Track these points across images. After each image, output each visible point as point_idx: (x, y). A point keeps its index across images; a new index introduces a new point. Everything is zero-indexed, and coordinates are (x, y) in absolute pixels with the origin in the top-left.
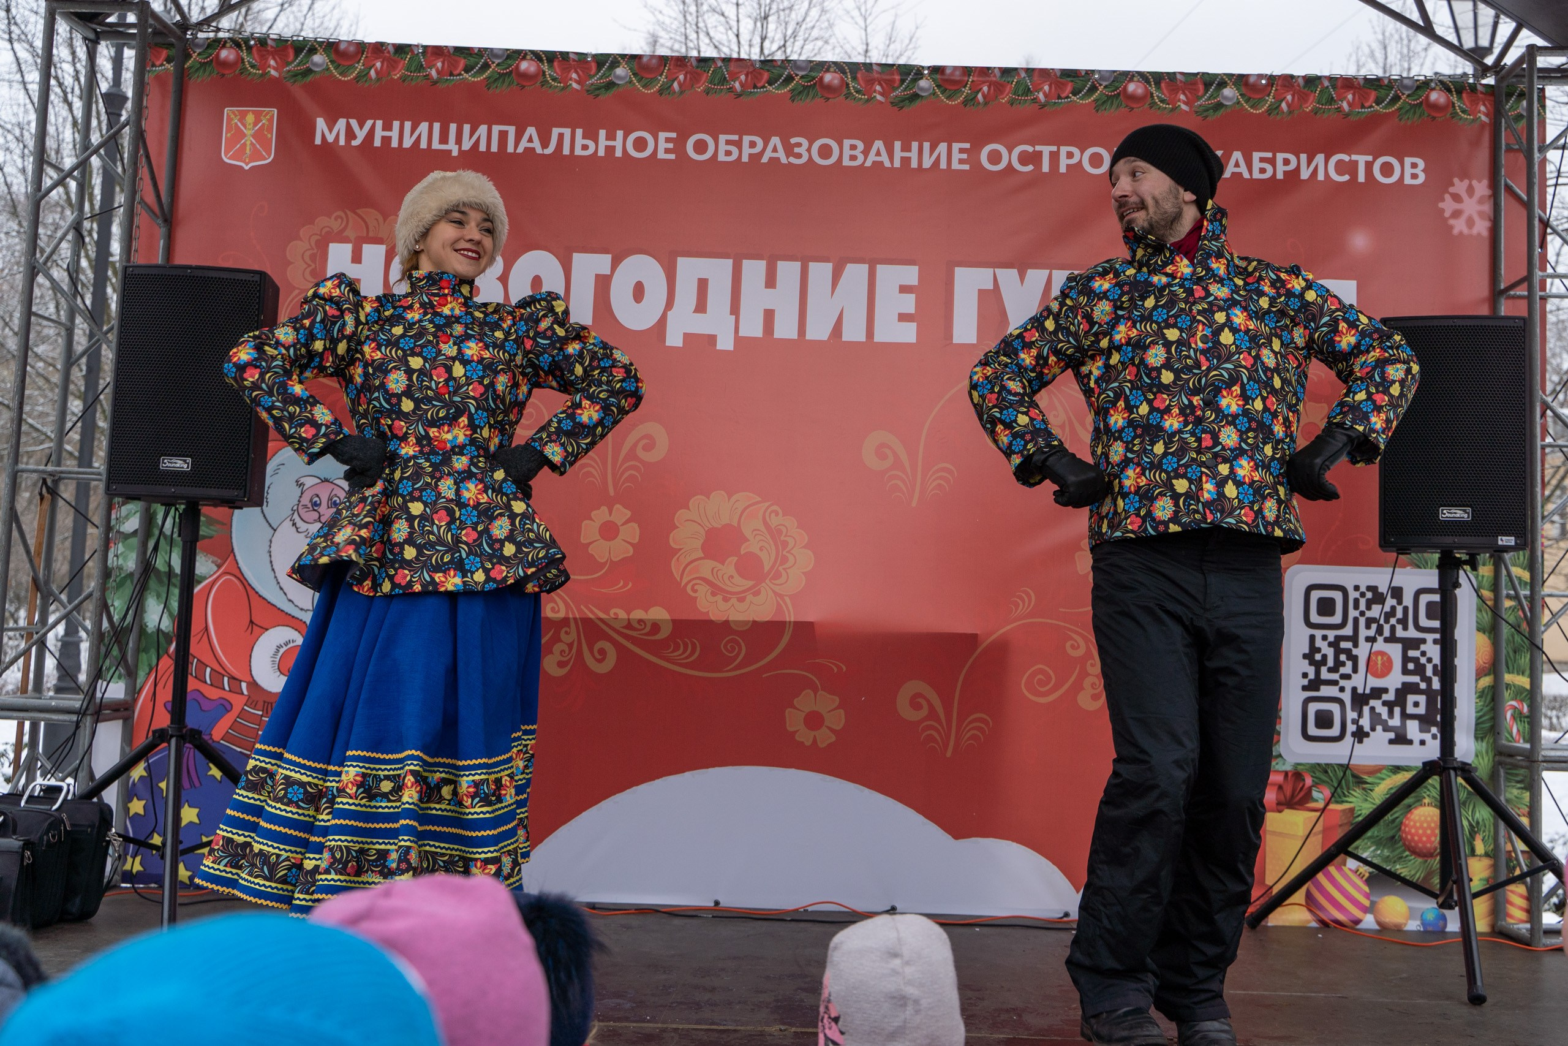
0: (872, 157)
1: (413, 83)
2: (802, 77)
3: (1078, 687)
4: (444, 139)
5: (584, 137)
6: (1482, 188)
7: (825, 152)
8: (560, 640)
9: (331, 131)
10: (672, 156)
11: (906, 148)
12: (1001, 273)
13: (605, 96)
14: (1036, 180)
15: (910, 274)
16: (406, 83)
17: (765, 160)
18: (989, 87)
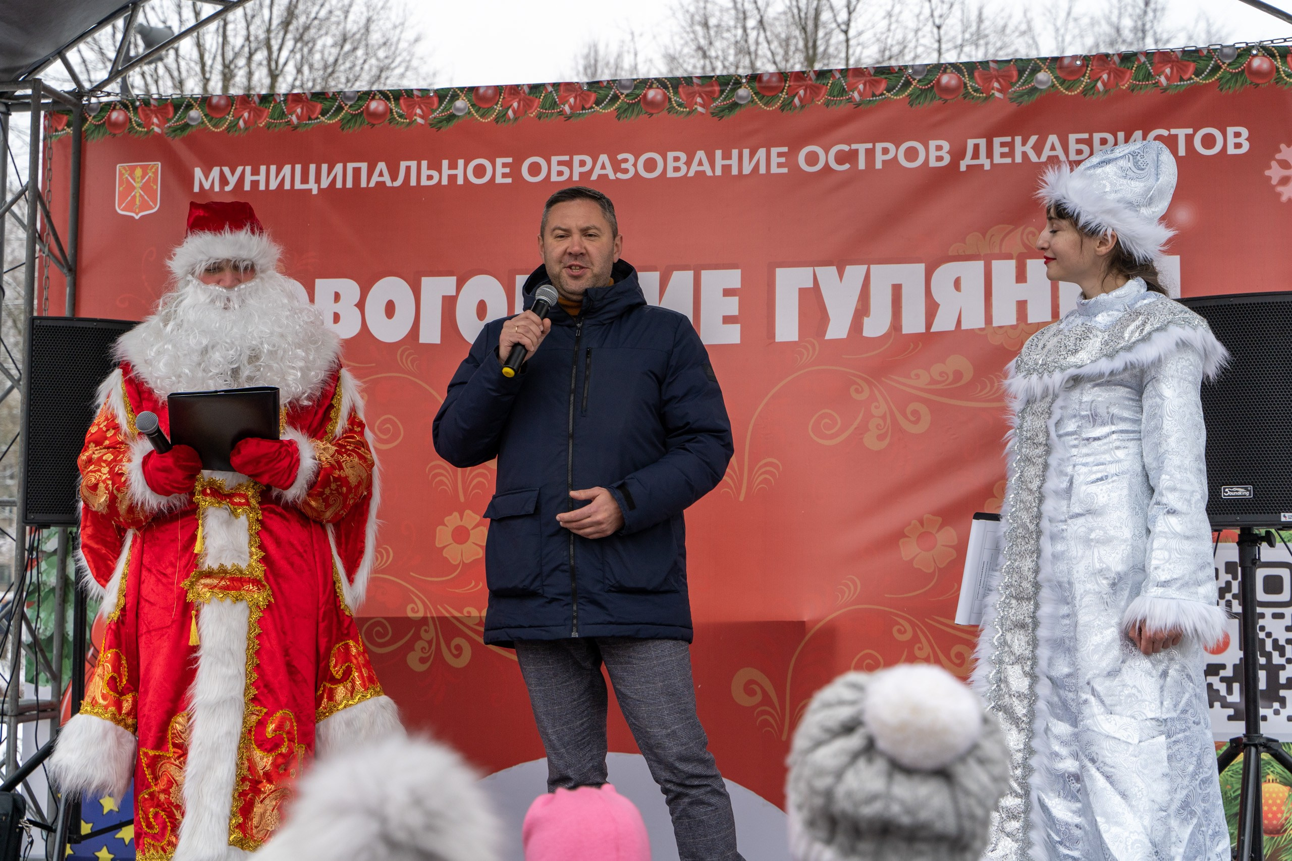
0: (694, 168)
1: (277, 129)
2: (627, 95)
4: (305, 180)
5: (429, 168)
7: (650, 165)
8: (420, 638)
9: (207, 179)
10: (509, 180)
11: (727, 156)
12: (821, 271)
13: (447, 127)
14: (854, 176)
15: (733, 278)
16: (270, 130)
17: (594, 177)
18: (805, 91)
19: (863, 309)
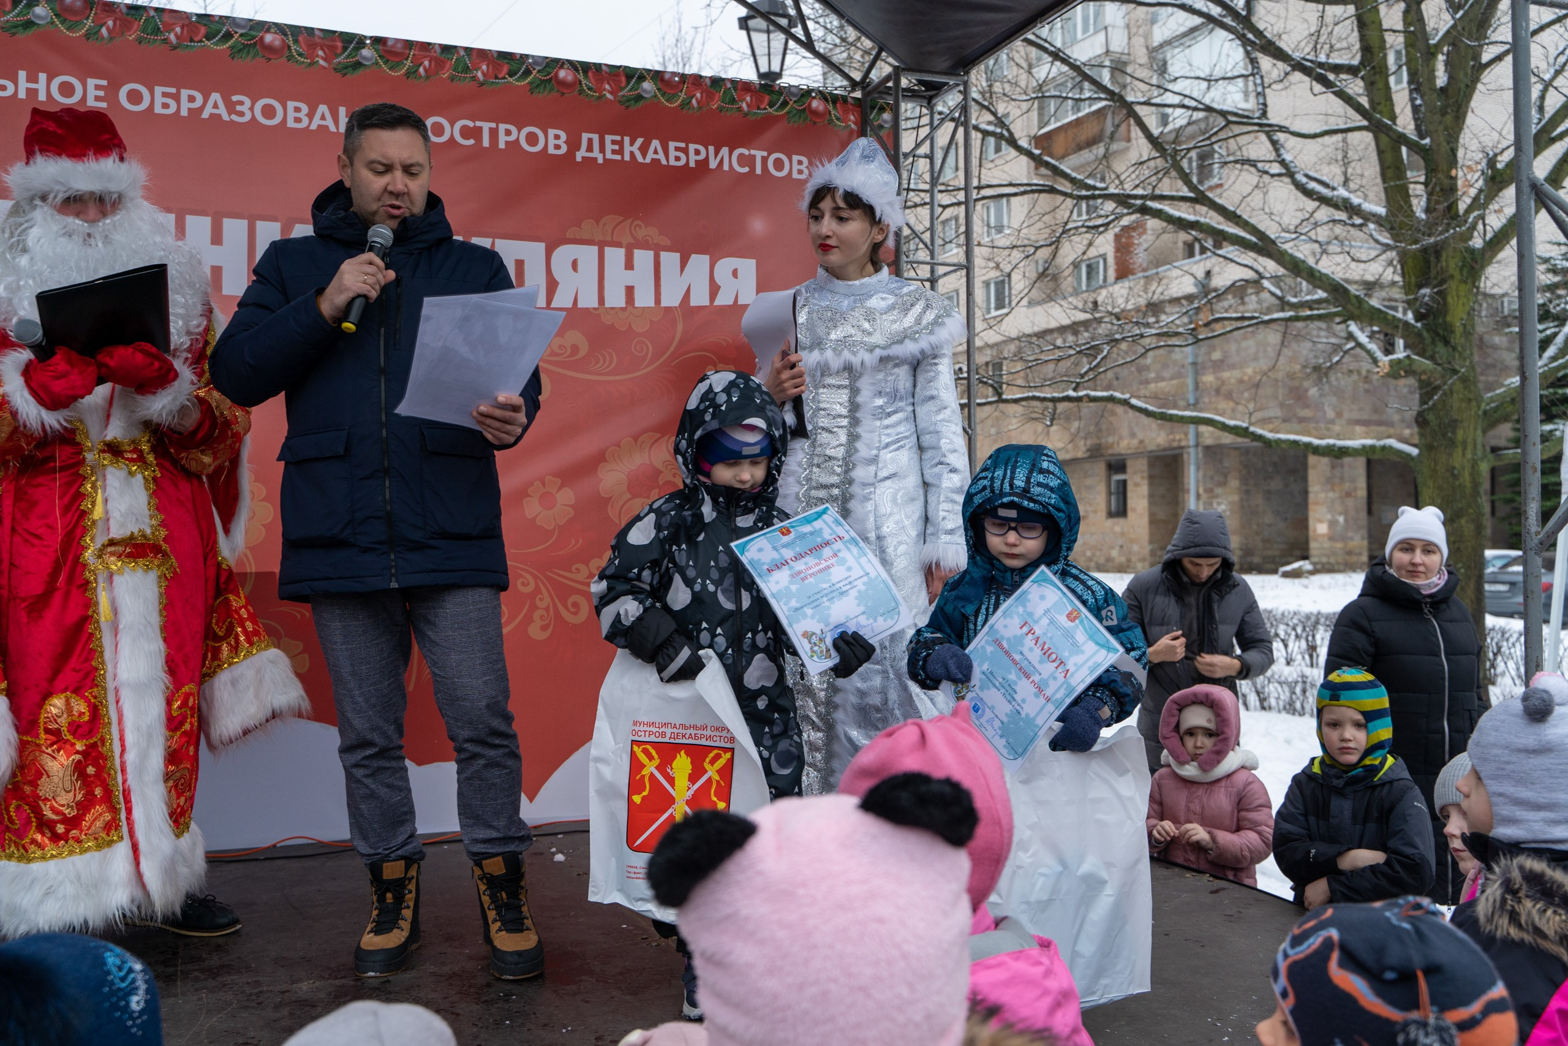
0: (316, 122)
2: (241, 35)
3: (528, 620)
13: (22, 35)
14: (477, 152)
17: (205, 115)
18: (430, 62)
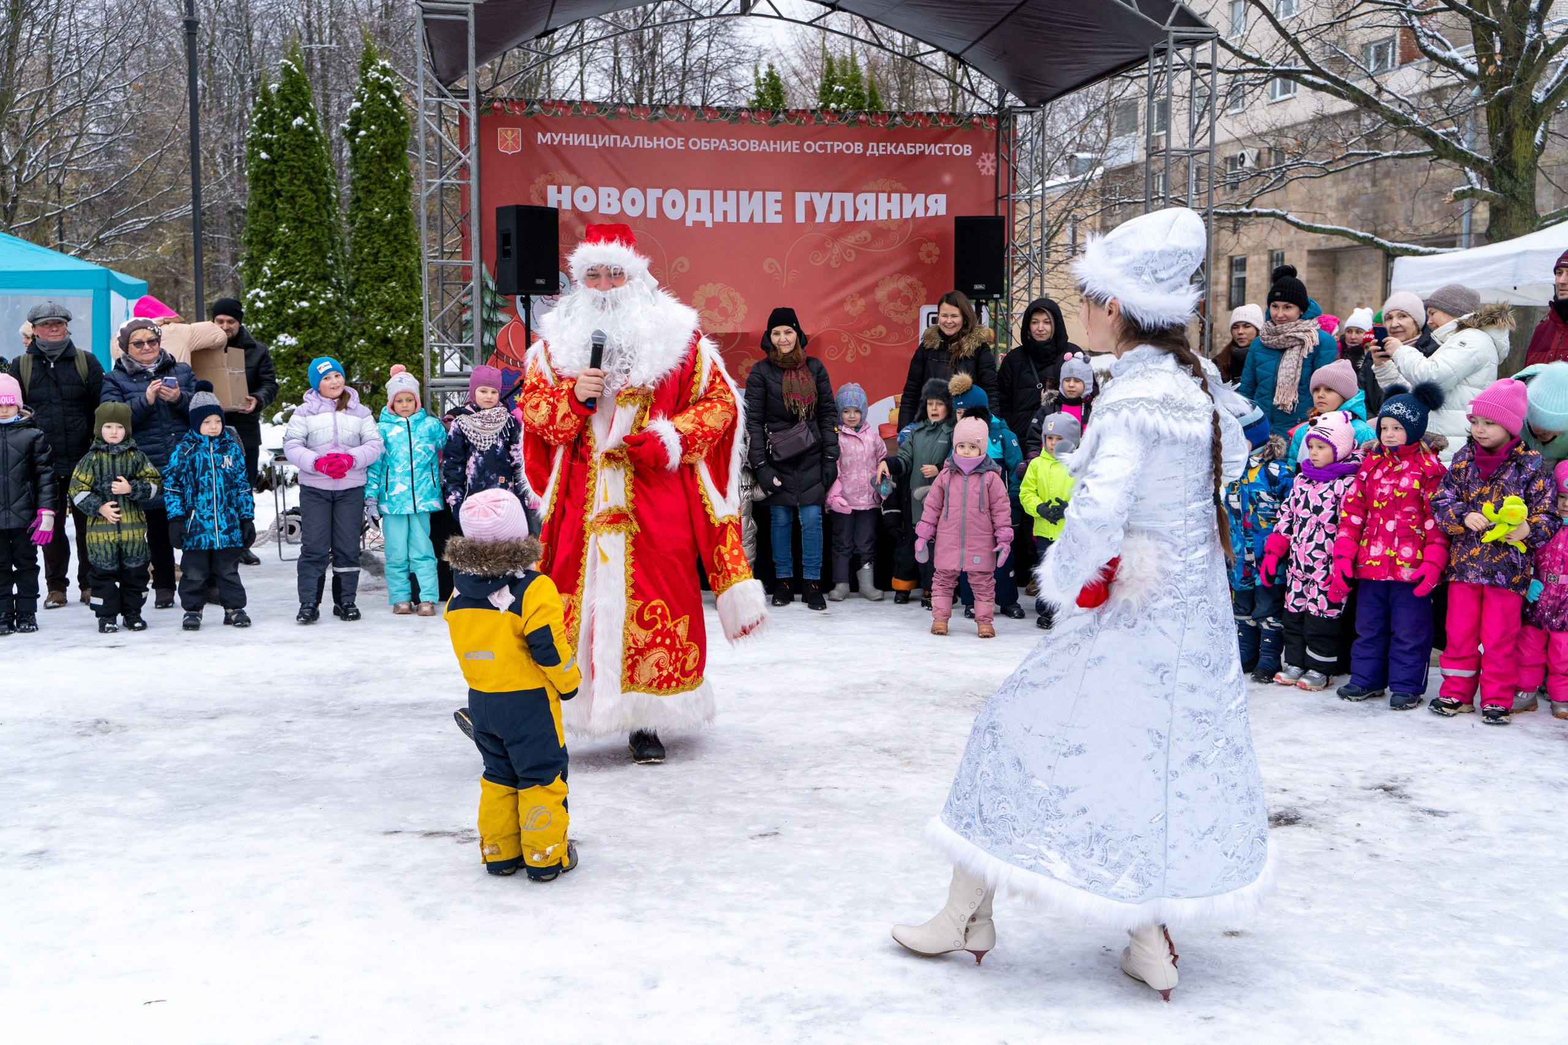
0: (762, 147)
1: (577, 117)
2: (733, 114)
3: (845, 354)
4: (591, 141)
5: (648, 140)
6: (993, 156)
9: (544, 138)
10: (684, 148)
11: (775, 143)
12: (813, 194)
13: (655, 122)
15: (778, 195)
16: (574, 117)
19: (830, 211)
